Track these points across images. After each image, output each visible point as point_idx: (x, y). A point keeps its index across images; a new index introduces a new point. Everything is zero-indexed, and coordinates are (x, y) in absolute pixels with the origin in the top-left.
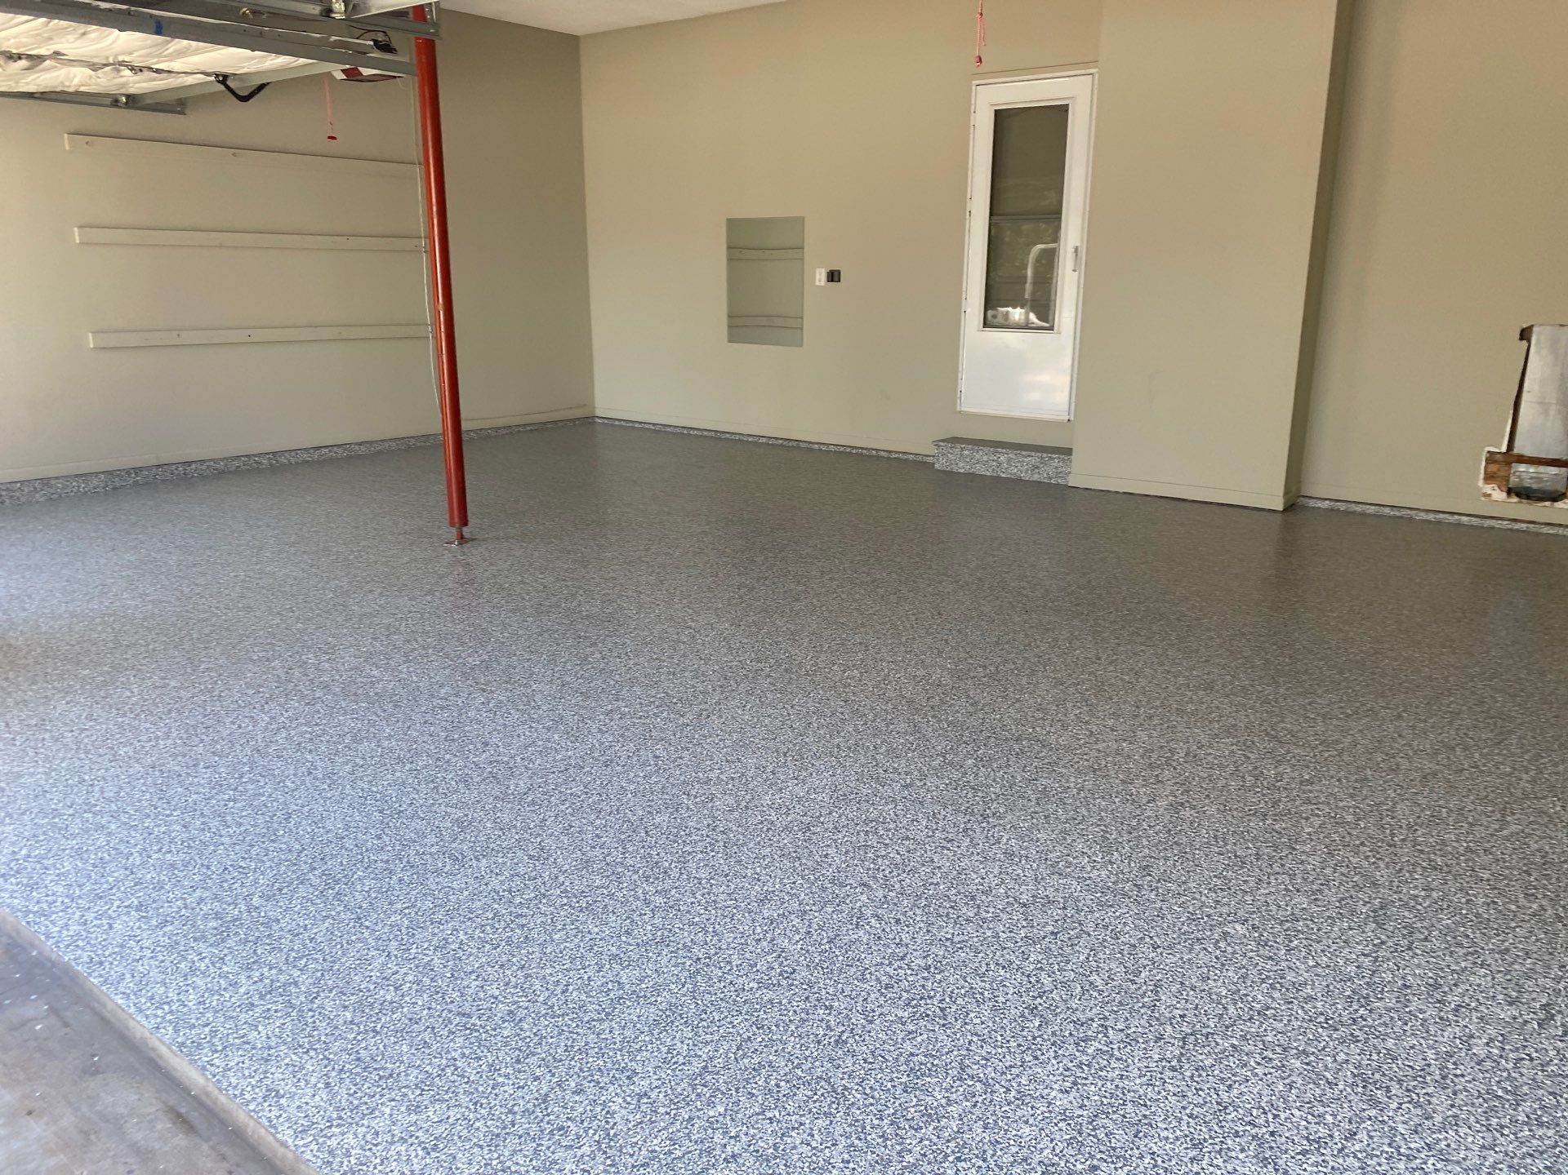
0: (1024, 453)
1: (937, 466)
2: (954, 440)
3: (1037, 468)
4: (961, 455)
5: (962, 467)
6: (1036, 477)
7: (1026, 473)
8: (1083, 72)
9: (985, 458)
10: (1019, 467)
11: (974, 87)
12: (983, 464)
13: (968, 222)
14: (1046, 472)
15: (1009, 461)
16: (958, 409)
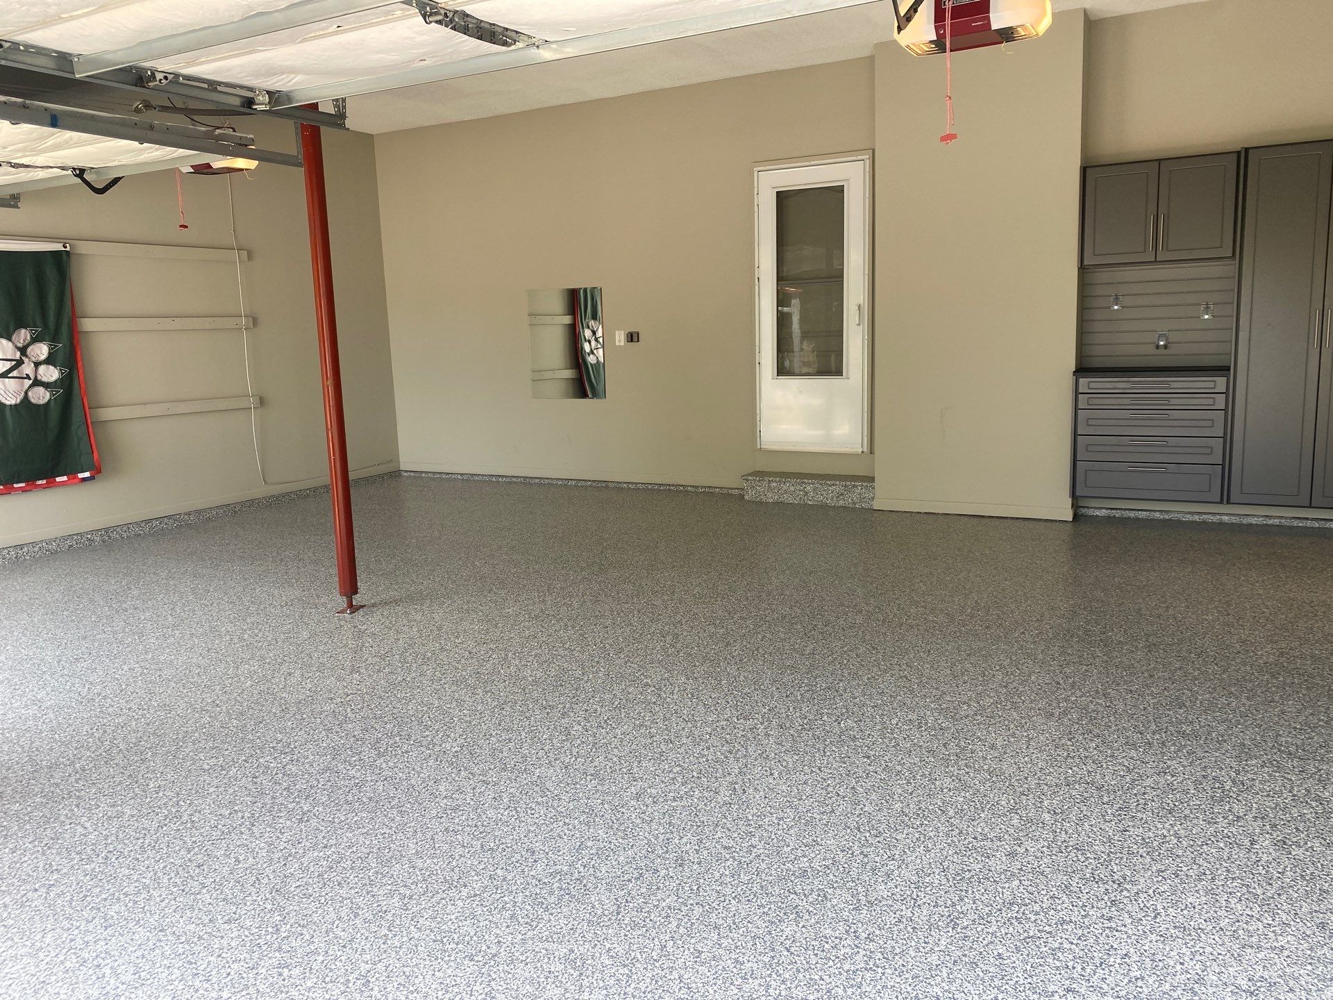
0: (829, 482)
1: (746, 497)
2: (760, 474)
3: (842, 494)
4: (769, 487)
5: (771, 497)
6: (841, 503)
7: (832, 499)
8: (854, 158)
9: (792, 488)
10: (828, 495)
11: (756, 173)
12: (791, 493)
13: (757, 287)
14: (853, 497)
15: (815, 489)
16: (759, 447)
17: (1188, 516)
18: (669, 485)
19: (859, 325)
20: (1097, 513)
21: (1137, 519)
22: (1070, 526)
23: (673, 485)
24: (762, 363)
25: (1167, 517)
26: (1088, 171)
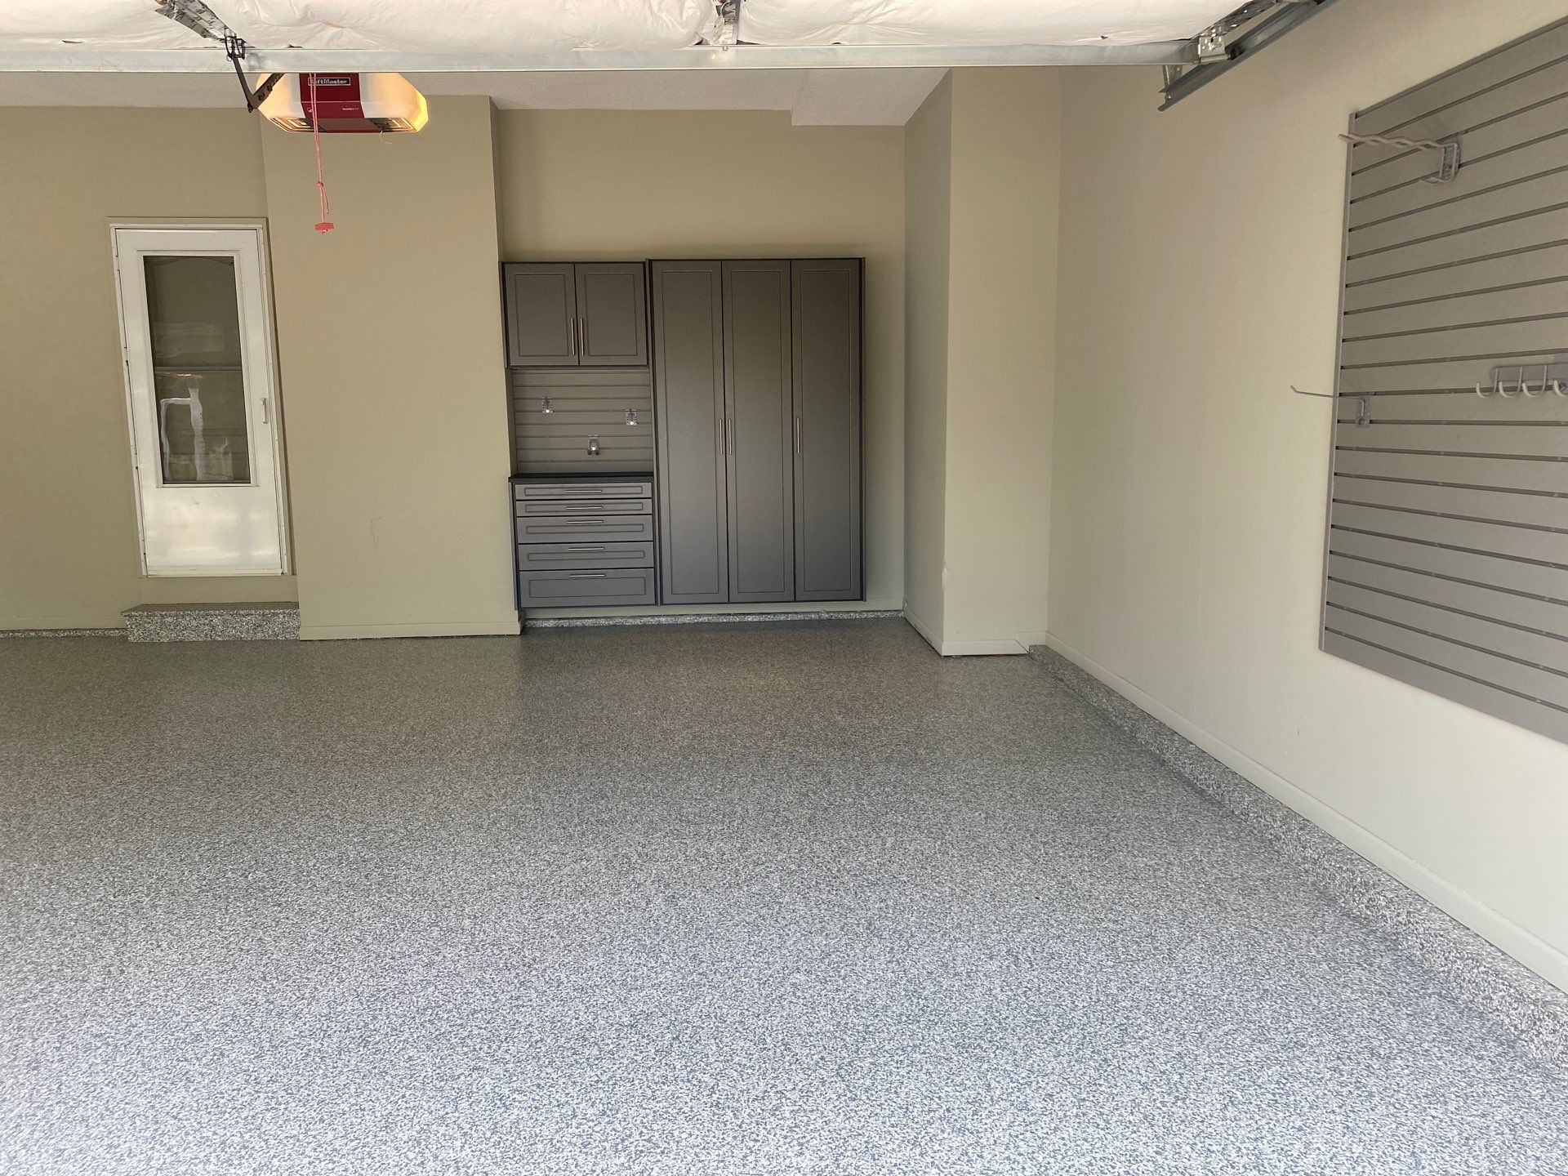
0: (242, 612)
1: (131, 638)
2: (149, 608)
3: (260, 626)
4: (163, 623)
5: (166, 636)
6: (259, 636)
7: (248, 632)
9: (194, 623)
10: (243, 627)
11: (112, 231)
12: (193, 629)
13: (125, 373)
14: (276, 627)
15: (224, 622)
16: (144, 573)
17: (630, 620)
18: (12, 631)
19: (266, 423)
20: (545, 624)
21: (584, 627)
22: (518, 640)
23: (19, 631)
24: (141, 467)
25: (611, 623)
26: (507, 266)
